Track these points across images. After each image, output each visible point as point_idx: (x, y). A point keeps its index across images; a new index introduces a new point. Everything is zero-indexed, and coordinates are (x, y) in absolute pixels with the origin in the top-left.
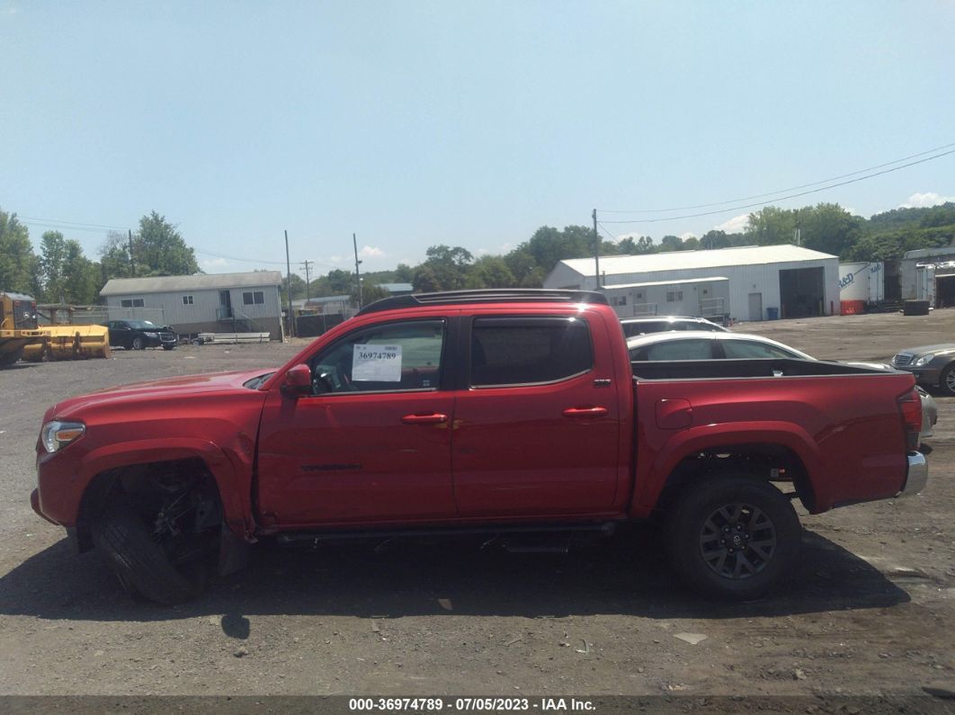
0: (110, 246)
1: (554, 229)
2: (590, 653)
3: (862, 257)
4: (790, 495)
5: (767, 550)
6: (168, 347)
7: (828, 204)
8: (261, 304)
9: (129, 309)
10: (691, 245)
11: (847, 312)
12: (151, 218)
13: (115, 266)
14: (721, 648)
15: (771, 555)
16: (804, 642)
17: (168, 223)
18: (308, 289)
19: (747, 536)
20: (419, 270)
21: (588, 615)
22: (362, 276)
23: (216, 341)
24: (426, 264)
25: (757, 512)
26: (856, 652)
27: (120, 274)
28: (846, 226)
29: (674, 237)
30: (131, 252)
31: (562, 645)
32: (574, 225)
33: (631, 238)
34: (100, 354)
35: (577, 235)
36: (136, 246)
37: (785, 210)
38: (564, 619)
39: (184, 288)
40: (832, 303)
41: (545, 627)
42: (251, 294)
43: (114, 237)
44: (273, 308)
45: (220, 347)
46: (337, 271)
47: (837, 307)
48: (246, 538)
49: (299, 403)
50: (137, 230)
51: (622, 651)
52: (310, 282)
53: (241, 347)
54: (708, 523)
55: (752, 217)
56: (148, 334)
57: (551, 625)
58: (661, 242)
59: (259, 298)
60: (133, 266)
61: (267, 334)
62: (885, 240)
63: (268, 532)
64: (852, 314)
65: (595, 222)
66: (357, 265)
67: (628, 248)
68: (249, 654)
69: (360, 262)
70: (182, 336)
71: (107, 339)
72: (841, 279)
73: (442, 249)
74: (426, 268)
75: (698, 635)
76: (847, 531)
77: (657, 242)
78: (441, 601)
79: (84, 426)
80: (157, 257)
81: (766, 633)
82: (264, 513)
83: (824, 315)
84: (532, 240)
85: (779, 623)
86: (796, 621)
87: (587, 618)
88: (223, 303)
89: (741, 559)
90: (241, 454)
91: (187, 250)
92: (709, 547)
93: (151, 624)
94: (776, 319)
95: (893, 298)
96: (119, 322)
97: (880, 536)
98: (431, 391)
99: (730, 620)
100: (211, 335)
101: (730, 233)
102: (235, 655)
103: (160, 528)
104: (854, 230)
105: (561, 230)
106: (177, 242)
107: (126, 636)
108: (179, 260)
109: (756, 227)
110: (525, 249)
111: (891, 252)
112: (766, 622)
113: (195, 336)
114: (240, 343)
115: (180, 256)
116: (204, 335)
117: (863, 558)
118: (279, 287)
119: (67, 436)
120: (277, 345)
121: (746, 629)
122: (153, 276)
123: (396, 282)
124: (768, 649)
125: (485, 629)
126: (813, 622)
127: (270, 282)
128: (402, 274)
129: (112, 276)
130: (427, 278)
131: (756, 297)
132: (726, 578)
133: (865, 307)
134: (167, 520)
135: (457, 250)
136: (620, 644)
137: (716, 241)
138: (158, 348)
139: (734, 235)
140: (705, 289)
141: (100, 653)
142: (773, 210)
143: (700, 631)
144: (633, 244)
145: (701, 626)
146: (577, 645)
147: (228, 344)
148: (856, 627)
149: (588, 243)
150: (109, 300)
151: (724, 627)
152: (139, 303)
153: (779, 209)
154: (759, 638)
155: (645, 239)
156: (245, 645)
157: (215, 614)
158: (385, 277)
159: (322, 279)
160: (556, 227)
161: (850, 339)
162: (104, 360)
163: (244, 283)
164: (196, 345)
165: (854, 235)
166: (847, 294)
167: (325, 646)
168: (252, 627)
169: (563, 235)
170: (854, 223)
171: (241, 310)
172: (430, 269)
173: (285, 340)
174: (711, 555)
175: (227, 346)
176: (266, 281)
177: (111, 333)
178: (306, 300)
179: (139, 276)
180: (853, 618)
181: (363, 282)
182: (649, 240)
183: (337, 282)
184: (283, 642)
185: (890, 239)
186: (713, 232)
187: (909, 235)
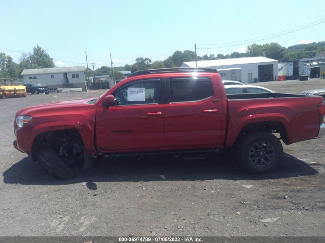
0: (23, 58)
1: (180, 51)
2: (215, 192)
3: (286, 61)
4: (279, 139)
5: (271, 157)
6: (47, 93)
7: (274, 43)
8: (78, 78)
9: (32, 80)
10: (227, 57)
11: (281, 80)
12: (37, 48)
13: (25, 65)
14: (258, 189)
15: (273, 159)
16: (286, 187)
17: (43, 49)
18: (94, 73)
19: (265, 152)
20: (133, 66)
21: (212, 180)
22: (113, 68)
23: (63, 91)
24: (136, 64)
25: (269, 144)
26: (304, 189)
27: (27, 68)
28: (280, 51)
29: (221, 54)
30: (31, 60)
31: (205, 189)
32: (187, 50)
33: (207, 55)
34: (23, 96)
35: (188, 54)
36: (32, 57)
37: (260, 45)
38: (204, 181)
39: (51, 72)
40: (276, 77)
41: (198, 184)
42: (74, 74)
43: (24, 55)
44: (82, 79)
45: (65, 93)
46: (104, 66)
47: (277, 78)
48: (93, 156)
49: (109, 109)
50: (32, 52)
51: (225, 191)
52: (95, 70)
53: (73, 93)
54: (252, 148)
55: (248, 47)
56: (40, 89)
57: (200, 183)
58: (217, 56)
59: (77, 76)
60: (32, 65)
61: (81, 89)
62: (293, 55)
63: (100, 154)
64: (282, 80)
65: (196, 49)
66: (112, 64)
67: (206, 58)
68: (98, 195)
69: (113, 63)
70: (51, 89)
71: (25, 90)
72: (279, 68)
73: (141, 59)
74: (135, 65)
75: (250, 185)
76: (293, 151)
77: (216, 56)
78: (161, 176)
79: (32, 118)
80: (40, 61)
81: (273, 184)
82: (99, 147)
83: (273, 81)
84: (173, 55)
85: (276, 181)
86: (282, 180)
87: (211, 181)
88: (65, 78)
89: (263, 160)
90: (90, 127)
91: (50, 59)
92: (252, 156)
93: (62, 186)
94: (257, 82)
95: (296, 75)
96: (29, 84)
97: (304, 152)
98: (156, 104)
99: (260, 180)
100: (61, 89)
101: (240, 53)
102: (93, 195)
103: (61, 153)
104: (283, 52)
105: (183, 52)
106: (46, 56)
107: (54, 190)
108: (47, 63)
109: (249, 51)
110: (170, 59)
111: (295, 59)
112: (272, 181)
113: (55, 89)
114: (72, 92)
115: (48, 61)
116: (59, 89)
117: (300, 159)
118: (84, 72)
119: (26, 121)
120: (85, 92)
121: (266, 183)
122: (39, 68)
123: (125, 70)
124: (274, 189)
125: (178, 185)
126: (288, 180)
127: (81, 70)
128: (127, 68)
129: (25, 68)
130: (136, 69)
131: (250, 75)
132: (257, 167)
133: (287, 78)
134: (63, 150)
135: (146, 59)
136: (224, 189)
137: (236, 55)
138: (44, 93)
139: (242, 53)
140: (233, 72)
141: (45, 196)
142: (255, 45)
143: (250, 184)
144: (207, 57)
145: (250, 182)
146: (210, 189)
147: (68, 92)
148: (301, 181)
149: (192, 56)
150: (24, 77)
151: (258, 183)
152: (35, 78)
153: (257, 44)
154: (271, 186)
155: (212, 55)
156: (96, 192)
157: (84, 182)
158: (121, 69)
159: (99, 69)
160: (181, 51)
161: (283, 89)
162: (25, 98)
163: (72, 70)
164: (56, 92)
165: (283, 53)
166: (281, 74)
167: (124, 191)
168: (97, 186)
169: (184, 53)
170: (283, 49)
171: (71, 80)
172: (137, 66)
173: (88, 91)
174: (253, 159)
175: (67, 93)
176: (80, 70)
177: (27, 88)
178: (94, 77)
179: (34, 68)
180: (300, 179)
181: (114, 70)
182: (213, 55)
183: (104, 70)
184: (109, 190)
185: (295, 55)
186: (235, 52)
187: (301, 53)
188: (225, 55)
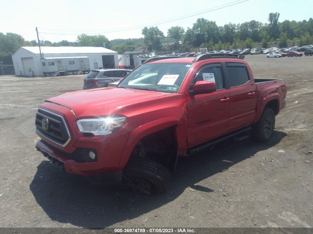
10: (55, 45)
28: (107, 43)
29: (49, 41)
31: (272, 161)
40: (117, 66)
72: (119, 59)
78: (224, 161)
79: (126, 118)
95: (132, 65)
104: (110, 44)
131: (96, 64)
137: (65, 44)
140: (82, 60)
142: (85, 35)
166: (120, 64)
185: (120, 48)
186: (64, 41)
187: (124, 47)
188: (52, 43)
